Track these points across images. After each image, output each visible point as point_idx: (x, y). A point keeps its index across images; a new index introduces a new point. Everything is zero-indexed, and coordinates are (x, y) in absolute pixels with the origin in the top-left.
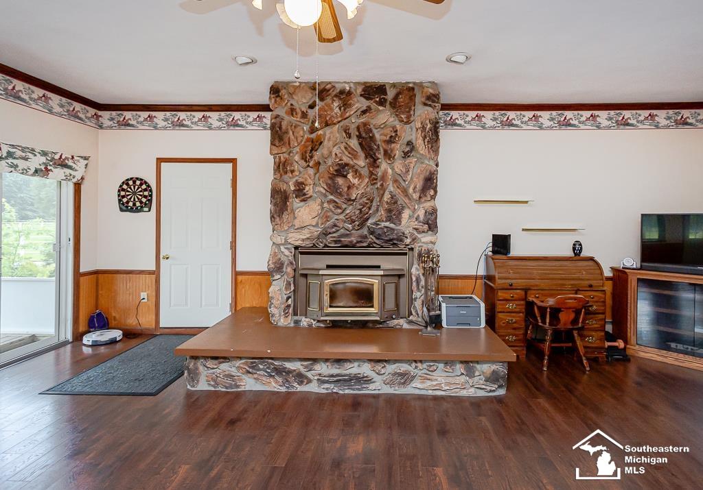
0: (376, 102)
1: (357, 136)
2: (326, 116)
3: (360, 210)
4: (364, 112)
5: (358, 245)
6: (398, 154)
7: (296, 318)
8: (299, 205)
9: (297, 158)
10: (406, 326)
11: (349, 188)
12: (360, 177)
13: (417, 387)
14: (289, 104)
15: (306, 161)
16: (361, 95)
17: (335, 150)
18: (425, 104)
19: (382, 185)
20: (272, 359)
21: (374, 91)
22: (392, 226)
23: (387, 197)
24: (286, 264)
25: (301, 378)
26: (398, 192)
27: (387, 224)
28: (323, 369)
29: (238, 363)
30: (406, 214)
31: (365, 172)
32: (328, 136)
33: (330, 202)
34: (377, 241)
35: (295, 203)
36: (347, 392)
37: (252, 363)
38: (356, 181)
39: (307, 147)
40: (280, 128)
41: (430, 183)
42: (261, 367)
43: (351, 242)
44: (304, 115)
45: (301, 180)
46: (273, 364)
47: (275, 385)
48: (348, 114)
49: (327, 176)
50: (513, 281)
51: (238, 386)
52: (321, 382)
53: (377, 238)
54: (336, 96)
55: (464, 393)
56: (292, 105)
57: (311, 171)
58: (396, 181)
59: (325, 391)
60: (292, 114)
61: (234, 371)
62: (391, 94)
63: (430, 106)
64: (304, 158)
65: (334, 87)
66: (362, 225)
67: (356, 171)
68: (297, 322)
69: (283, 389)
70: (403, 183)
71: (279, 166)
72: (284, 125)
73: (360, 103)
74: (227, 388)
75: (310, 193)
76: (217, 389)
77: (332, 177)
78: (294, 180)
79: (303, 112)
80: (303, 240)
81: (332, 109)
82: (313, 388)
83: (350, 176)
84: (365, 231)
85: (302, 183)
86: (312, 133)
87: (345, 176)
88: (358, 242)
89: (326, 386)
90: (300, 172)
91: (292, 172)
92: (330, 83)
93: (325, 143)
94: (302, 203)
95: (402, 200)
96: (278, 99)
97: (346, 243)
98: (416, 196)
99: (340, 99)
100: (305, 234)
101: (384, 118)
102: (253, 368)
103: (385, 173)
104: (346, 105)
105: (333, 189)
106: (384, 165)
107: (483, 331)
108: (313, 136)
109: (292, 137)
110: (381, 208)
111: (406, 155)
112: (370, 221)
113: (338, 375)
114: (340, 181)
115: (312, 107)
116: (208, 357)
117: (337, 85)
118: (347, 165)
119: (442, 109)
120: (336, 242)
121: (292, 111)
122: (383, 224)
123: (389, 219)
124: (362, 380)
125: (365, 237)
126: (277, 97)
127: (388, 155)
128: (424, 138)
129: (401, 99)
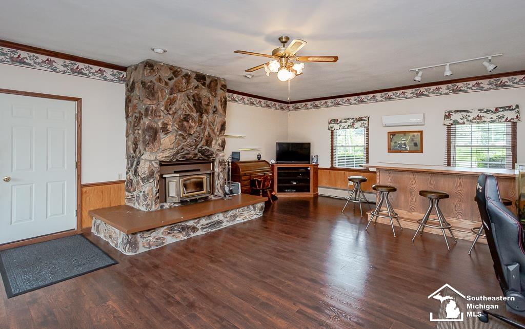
0: (201, 83)
1: (193, 100)
2: (179, 87)
3: (196, 140)
4: (196, 88)
5: (194, 159)
6: (211, 112)
7: (161, 204)
8: (163, 136)
9: (163, 108)
10: (214, 198)
11: (190, 128)
12: (195, 122)
13: (239, 220)
14: (158, 75)
15: (167, 111)
16: (195, 78)
17: (182, 106)
18: (221, 89)
19: (204, 127)
20: (179, 223)
21: (201, 78)
22: (208, 148)
23: (206, 133)
24: (155, 172)
25: (194, 229)
26: (210, 131)
27: (206, 147)
28: (204, 221)
29: (162, 230)
30: (213, 143)
31: (197, 119)
32: (179, 98)
33: (180, 135)
34: (202, 156)
35: (161, 135)
36: (214, 230)
37: (171, 227)
38: (193, 124)
39: (168, 102)
40: (153, 89)
41: (223, 127)
42: (176, 228)
43: (190, 157)
44: (166, 84)
45: (165, 122)
46: (181, 225)
47: (182, 237)
48: (189, 87)
49: (178, 120)
50: (245, 172)
51: (163, 243)
52: (203, 228)
53: (202, 155)
54: (184, 76)
55: (253, 218)
56: (159, 76)
57: (170, 117)
58: (209, 125)
59: (205, 233)
60: (160, 82)
61: (160, 235)
62: (208, 81)
63: (223, 90)
64: (166, 109)
65: (181, 70)
66: (195, 148)
67: (193, 119)
68: (162, 207)
69: (186, 238)
70: (212, 126)
71: (152, 112)
72: (156, 87)
73: (194, 83)
74: (157, 246)
75: (171, 130)
76: (151, 249)
77: (181, 121)
78: (162, 121)
79: (166, 82)
80: (166, 157)
81: (182, 83)
82: (200, 233)
83: (190, 121)
84: (196, 151)
85: (166, 124)
86: (171, 95)
87: (188, 121)
88: (194, 157)
89: (205, 230)
90: (164, 117)
91: (160, 116)
92: (179, 68)
93: (178, 101)
94: (165, 135)
95: (212, 135)
96: (152, 71)
97: (188, 158)
98: (218, 133)
99: (186, 78)
100: (167, 154)
101: (204, 92)
102: (171, 230)
103: (206, 121)
104: (188, 82)
105: (181, 127)
106: (205, 117)
107: (240, 195)
108: (171, 96)
109: (160, 96)
110: (203, 139)
111: (214, 112)
112: (199, 146)
113: (210, 223)
114: (185, 124)
115: (170, 79)
116: (145, 231)
117: (183, 70)
118: (189, 115)
119: (227, 92)
120: (183, 158)
121: (160, 80)
122: (204, 147)
123: (207, 145)
124: (219, 222)
125: (196, 154)
126: (151, 69)
127: (207, 112)
128: (221, 105)
129: (213, 84)
